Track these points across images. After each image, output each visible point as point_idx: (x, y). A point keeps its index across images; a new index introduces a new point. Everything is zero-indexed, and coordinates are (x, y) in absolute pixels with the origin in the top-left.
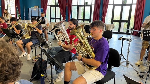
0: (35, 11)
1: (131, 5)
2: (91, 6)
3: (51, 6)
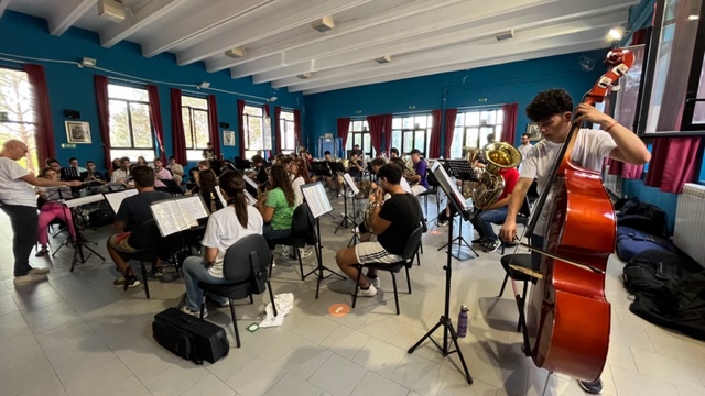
0: (328, 143)
1: (493, 126)
2: (425, 130)
3: (354, 133)
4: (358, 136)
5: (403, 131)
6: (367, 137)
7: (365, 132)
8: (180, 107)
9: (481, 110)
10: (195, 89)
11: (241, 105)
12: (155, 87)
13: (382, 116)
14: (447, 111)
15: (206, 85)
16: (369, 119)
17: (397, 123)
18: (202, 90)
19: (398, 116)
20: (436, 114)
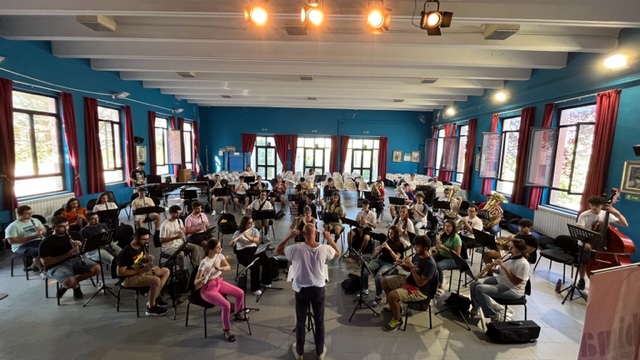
0: (237, 157)
1: (372, 150)
2: (324, 150)
3: (258, 147)
4: (262, 151)
5: (305, 149)
6: (272, 152)
7: (270, 147)
8: (97, 120)
9: (363, 139)
10: (110, 99)
11: (152, 117)
12: (70, 95)
13: (289, 136)
14: (342, 137)
15: (123, 95)
16: (275, 137)
17: (301, 142)
18: (117, 100)
19: (301, 137)
20: (334, 139)
